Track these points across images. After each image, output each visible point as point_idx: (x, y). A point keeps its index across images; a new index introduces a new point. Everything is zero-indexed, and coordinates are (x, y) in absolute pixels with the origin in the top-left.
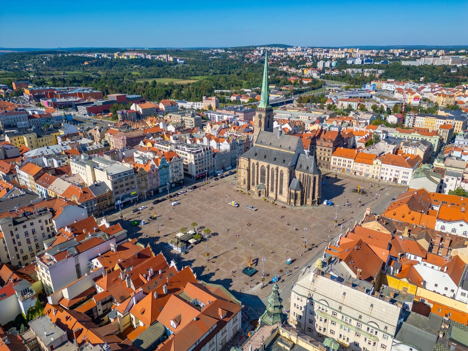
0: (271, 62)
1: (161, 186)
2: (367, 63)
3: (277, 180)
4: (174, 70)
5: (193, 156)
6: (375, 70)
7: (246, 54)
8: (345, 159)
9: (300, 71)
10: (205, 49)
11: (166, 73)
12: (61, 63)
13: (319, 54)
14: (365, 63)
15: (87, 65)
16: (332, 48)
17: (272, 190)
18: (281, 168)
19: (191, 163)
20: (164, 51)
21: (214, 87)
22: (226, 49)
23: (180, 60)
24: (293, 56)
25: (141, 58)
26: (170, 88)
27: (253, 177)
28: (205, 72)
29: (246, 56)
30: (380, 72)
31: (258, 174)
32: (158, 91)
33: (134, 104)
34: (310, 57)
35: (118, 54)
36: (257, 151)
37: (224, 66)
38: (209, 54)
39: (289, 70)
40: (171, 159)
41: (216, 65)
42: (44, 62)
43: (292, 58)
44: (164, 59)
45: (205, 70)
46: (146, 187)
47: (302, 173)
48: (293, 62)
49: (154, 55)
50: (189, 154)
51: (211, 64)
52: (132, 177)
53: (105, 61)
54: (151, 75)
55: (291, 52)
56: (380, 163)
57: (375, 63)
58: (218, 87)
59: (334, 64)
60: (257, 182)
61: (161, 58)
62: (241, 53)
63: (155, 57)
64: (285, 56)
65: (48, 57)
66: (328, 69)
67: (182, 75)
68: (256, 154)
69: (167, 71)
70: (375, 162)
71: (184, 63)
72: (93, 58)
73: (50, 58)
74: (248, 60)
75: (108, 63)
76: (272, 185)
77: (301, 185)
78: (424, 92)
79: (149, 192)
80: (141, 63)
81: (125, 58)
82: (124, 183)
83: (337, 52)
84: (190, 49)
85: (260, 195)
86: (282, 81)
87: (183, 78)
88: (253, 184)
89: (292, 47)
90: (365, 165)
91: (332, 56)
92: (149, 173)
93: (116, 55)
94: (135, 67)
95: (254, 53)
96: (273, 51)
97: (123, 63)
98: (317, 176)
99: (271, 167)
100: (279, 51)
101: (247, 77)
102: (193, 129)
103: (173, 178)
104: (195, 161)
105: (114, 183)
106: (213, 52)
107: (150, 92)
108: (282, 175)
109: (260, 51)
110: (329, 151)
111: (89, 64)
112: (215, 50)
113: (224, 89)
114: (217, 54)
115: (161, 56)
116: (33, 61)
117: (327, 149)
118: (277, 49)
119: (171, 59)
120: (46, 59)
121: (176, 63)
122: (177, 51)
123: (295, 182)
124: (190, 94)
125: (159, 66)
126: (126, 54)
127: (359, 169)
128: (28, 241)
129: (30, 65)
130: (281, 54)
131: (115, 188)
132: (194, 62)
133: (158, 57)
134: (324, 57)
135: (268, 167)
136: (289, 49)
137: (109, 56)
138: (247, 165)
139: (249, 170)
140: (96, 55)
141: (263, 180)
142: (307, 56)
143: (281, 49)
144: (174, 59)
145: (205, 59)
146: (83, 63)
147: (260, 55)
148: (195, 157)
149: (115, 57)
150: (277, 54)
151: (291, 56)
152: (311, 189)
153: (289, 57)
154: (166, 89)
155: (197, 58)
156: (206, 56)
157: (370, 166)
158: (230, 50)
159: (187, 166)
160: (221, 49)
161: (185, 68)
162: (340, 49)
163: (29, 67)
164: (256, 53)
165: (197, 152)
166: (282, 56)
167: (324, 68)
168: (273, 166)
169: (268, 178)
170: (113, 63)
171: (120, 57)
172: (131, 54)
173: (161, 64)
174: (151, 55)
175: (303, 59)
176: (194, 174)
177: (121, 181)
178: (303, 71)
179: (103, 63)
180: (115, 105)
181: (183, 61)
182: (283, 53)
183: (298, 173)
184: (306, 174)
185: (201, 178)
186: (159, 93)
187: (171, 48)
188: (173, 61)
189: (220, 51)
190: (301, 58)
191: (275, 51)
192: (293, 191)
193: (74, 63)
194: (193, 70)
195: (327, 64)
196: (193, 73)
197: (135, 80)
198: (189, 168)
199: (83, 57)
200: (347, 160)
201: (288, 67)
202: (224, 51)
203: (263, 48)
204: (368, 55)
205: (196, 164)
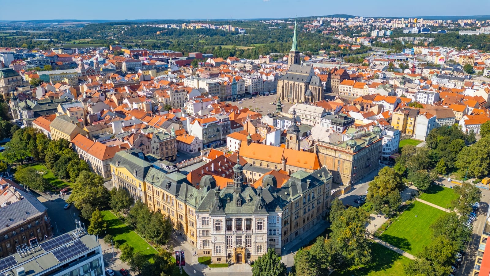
0: (327, 31)
1: (233, 95)
2: (424, 32)
3: (298, 91)
4: (236, 39)
5: (251, 80)
6: (426, 38)
7: (304, 24)
8: (347, 86)
9: (354, 39)
10: (265, 20)
11: (229, 41)
12: (137, 33)
13: (379, 24)
14: (421, 33)
15: (159, 35)
16: (396, 18)
17: (296, 98)
18: (301, 84)
19: (250, 85)
20: (227, 23)
21: (270, 51)
22: (286, 20)
23: (241, 30)
24: (352, 25)
25: (207, 28)
26: (234, 51)
27: (286, 91)
28: (263, 40)
29: (305, 26)
30: (431, 40)
31: (288, 89)
32: (224, 53)
33: (209, 59)
34: (369, 27)
35: (186, 25)
36: (288, 76)
37: (282, 35)
38: (269, 25)
39: (344, 38)
40: (238, 80)
41: (275, 35)
42: (122, 32)
43: (351, 28)
44: (227, 29)
45: (264, 38)
46: (224, 94)
47: (312, 86)
48: (349, 32)
49: (217, 25)
50: (248, 80)
51: (270, 33)
52: (218, 87)
53: (175, 31)
54: (216, 43)
55: (351, 23)
56: (367, 87)
57: (432, 32)
58: (274, 51)
59: (388, 33)
60: (288, 94)
61: (224, 28)
62: (301, 23)
63: (218, 28)
64: (343, 26)
65: (125, 27)
66: (381, 37)
67: (242, 42)
68: (288, 77)
69: (229, 39)
70: (365, 87)
71: (245, 33)
72: (164, 29)
73: (127, 28)
74: (306, 29)
75: (177, 33)
76: (296, 95)
77: (312, 94)
78: (452, 55)
79: (226, 97)
80: (207, 32)
81: (192, 28)
82: (214, 89)
83: (399, 22)
84: (251, 20)
85: (289, 101)
86: (332, 47)
87: (244, 45)
88: (286, 96)
89: (353, 17)
90: (359, 89)
91: (392, 26)
92: (227, 86)
93: (184, 26)
94: (200, 36)
95: (313, 24)
96: (334, 21)
97: (190, 32)
98: (321, 88)
99: (295, 84)
100: (339, 21)
101: (301, 44)
102: (252, 71)
103: (239, 91)
104: (252, 83)
105: (209, 88)
106: (273, 22)
107: (218, 54)
108: (301, 88)
109: (319, 22)
110: (338, 82)
111: (161, 34)
112: (276, 21)
113: (279, 52)
114: (277, 24)
115: (223, 26)
116: (113, 31)
117: (337, 80)
118: (338, 19)
119: (233, 29)
120: (124, 29)
121: (238, 33)
122: (238, 21)
123: (308, 91)
124: (250, 55)
125: (222, 35)
126: (192, 24)
127: (355, 93)
128: (178, 103)
129: (110, 34)
130: (341, 24)
131: (210, 91)
132: (255, 32)
133: (221, 27)
134: (383, 26)
135: (294, 84)
136: (350, 20)
137: (177, 26)
138: (282, 84)
139: (283, 87)
140: (166, 26)
141: (291, 93)
142: (366, 26)
143: (342, 19)
144: (235, 29)
145: (265, 29)
146: (156, 32)
147: (319, 25)
148: (252, 81)
149: (183, 28)
150: (336, 24)
151: (350, 26)
152: (317, 96)
153: (347, 27)
154: (231, 51)
155: (257, 28)
156: (265, 27)
157: (362, 90)
158: (290, 21)
159: (247, 87)
160: (281, 20)
161: (245, 37)
162: (403, 19)
163: (110, 36)
164: (315, 23)
165: (254, 79)
166: (341, 26)
167: (378, 36)
168: (296, 83)
169: (294, 90)
170: (181, 33)
171: (188, 28)
172: (196, 25)
173: (224, 34)
174: (215, 25)
175: (361, 28)
176: (251, 92)
177: (213, 87)
178: (356, 39)
179: (172, 33)
180: (195, 60)
181: (244, 31)
182: (343, 24)
183: (310, 87)
184: (314, 87)
185: (255, 95)
186: (225, 54)
187: (232, 19)
188: (235, 31)
189: (280, 22)
190: (359, 28)
191: (335, 22)
192: (307, 97)
193: (148, 33)
194: (253, 39)
195: (382, 33)
196: (253, 41)
197: (203, 46)
198: (248, 89)
199: (155, 28)
200: (349, 87)
201: (343, 36)
202: (284, 22)
203: (324, 19)
204: (431, 25)
205: (252, 86)
